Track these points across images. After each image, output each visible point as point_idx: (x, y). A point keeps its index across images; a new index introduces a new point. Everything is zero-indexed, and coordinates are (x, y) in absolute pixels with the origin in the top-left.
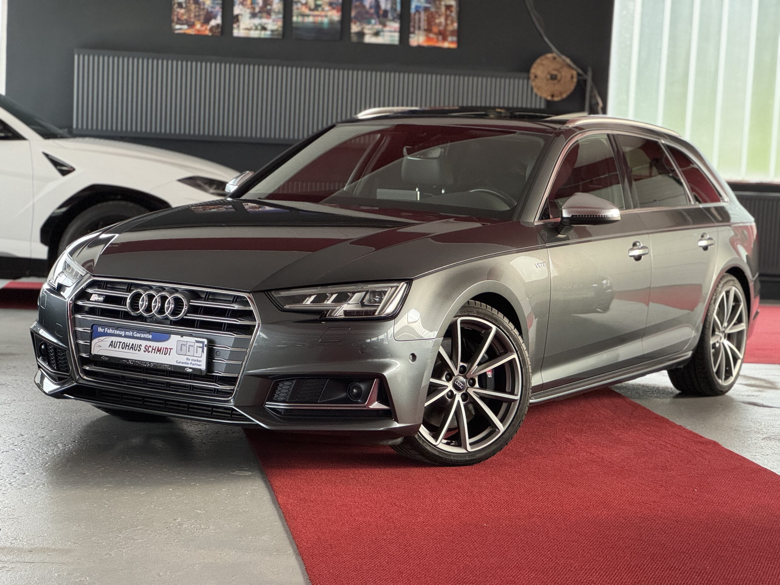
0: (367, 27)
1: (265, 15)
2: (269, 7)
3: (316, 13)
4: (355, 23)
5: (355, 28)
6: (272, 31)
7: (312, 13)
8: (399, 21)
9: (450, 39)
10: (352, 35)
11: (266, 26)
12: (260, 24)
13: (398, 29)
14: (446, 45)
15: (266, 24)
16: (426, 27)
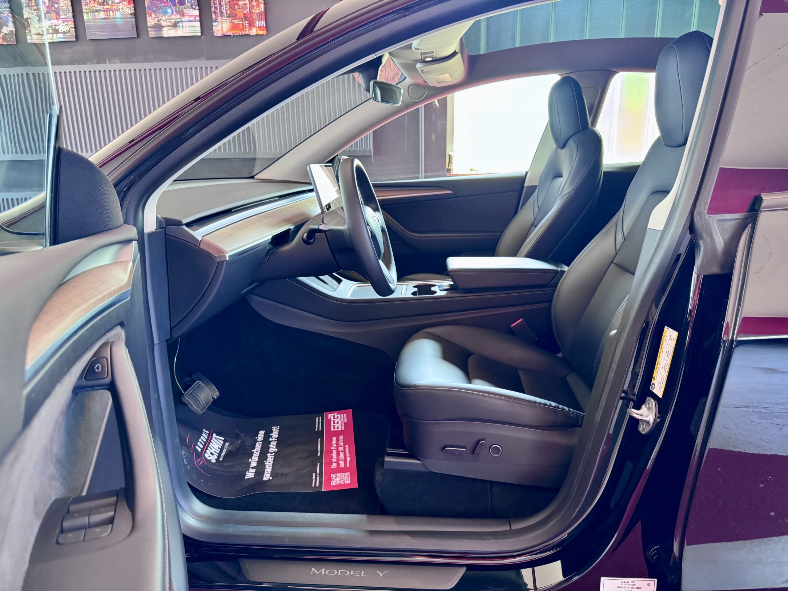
0: (164, 18)
1: (53, 15)
2: (56, 6)
3: (105, 7)
4: (150, 16)
5: (151, 21)
6: (64, 33)
7: (102, 8)
8: (197, 8)
9: (257, 24)
10: (149, 29)
11: (57, 28)
12: (51, 27)
13: (198, 18)
14: (254, 31)
15: (56, 25)
16: (228, 13)
